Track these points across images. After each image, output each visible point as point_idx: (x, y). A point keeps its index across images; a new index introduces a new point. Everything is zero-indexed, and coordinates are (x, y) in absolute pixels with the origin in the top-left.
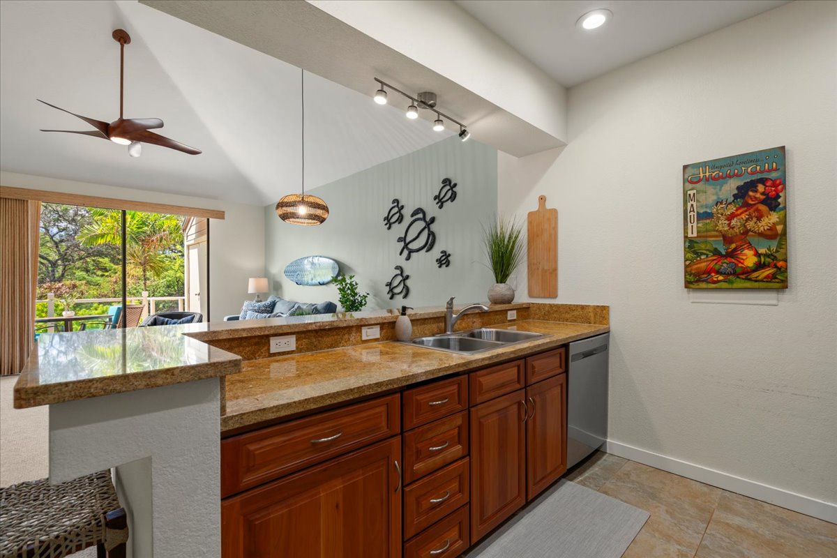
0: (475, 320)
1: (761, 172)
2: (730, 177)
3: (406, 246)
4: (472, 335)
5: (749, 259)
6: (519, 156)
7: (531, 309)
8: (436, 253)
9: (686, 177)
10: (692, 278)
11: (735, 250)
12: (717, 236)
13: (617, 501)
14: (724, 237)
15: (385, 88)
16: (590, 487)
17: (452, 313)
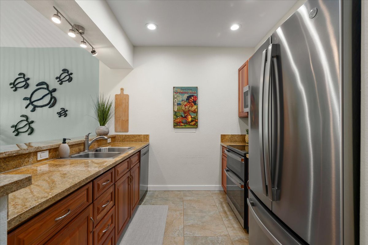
0: (95, 144)
1: (193, 93)
2: (186, 93)
3: (31, 103)
4: (97, 151)
5: (190, 119)
6: (111, 68)
7: (116, 137)
8: (57, 108)
9: (174, 91)
10: (175, 124)
11: (186, 116)
12: (182, 111)
13: (157, 206)
14: (184, 111)
15: (59, 15)
16: (148, 205)
17: (88, 141)
